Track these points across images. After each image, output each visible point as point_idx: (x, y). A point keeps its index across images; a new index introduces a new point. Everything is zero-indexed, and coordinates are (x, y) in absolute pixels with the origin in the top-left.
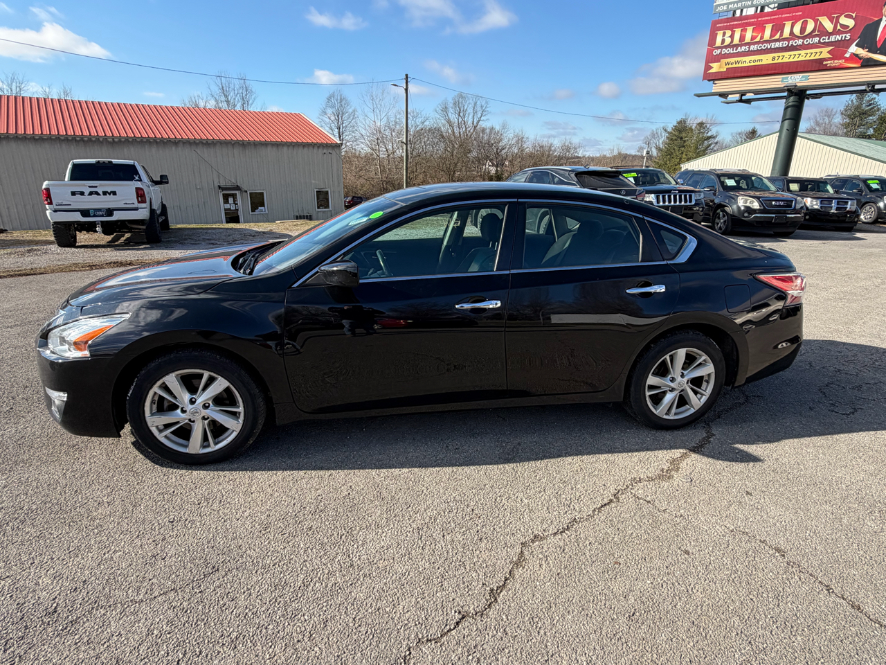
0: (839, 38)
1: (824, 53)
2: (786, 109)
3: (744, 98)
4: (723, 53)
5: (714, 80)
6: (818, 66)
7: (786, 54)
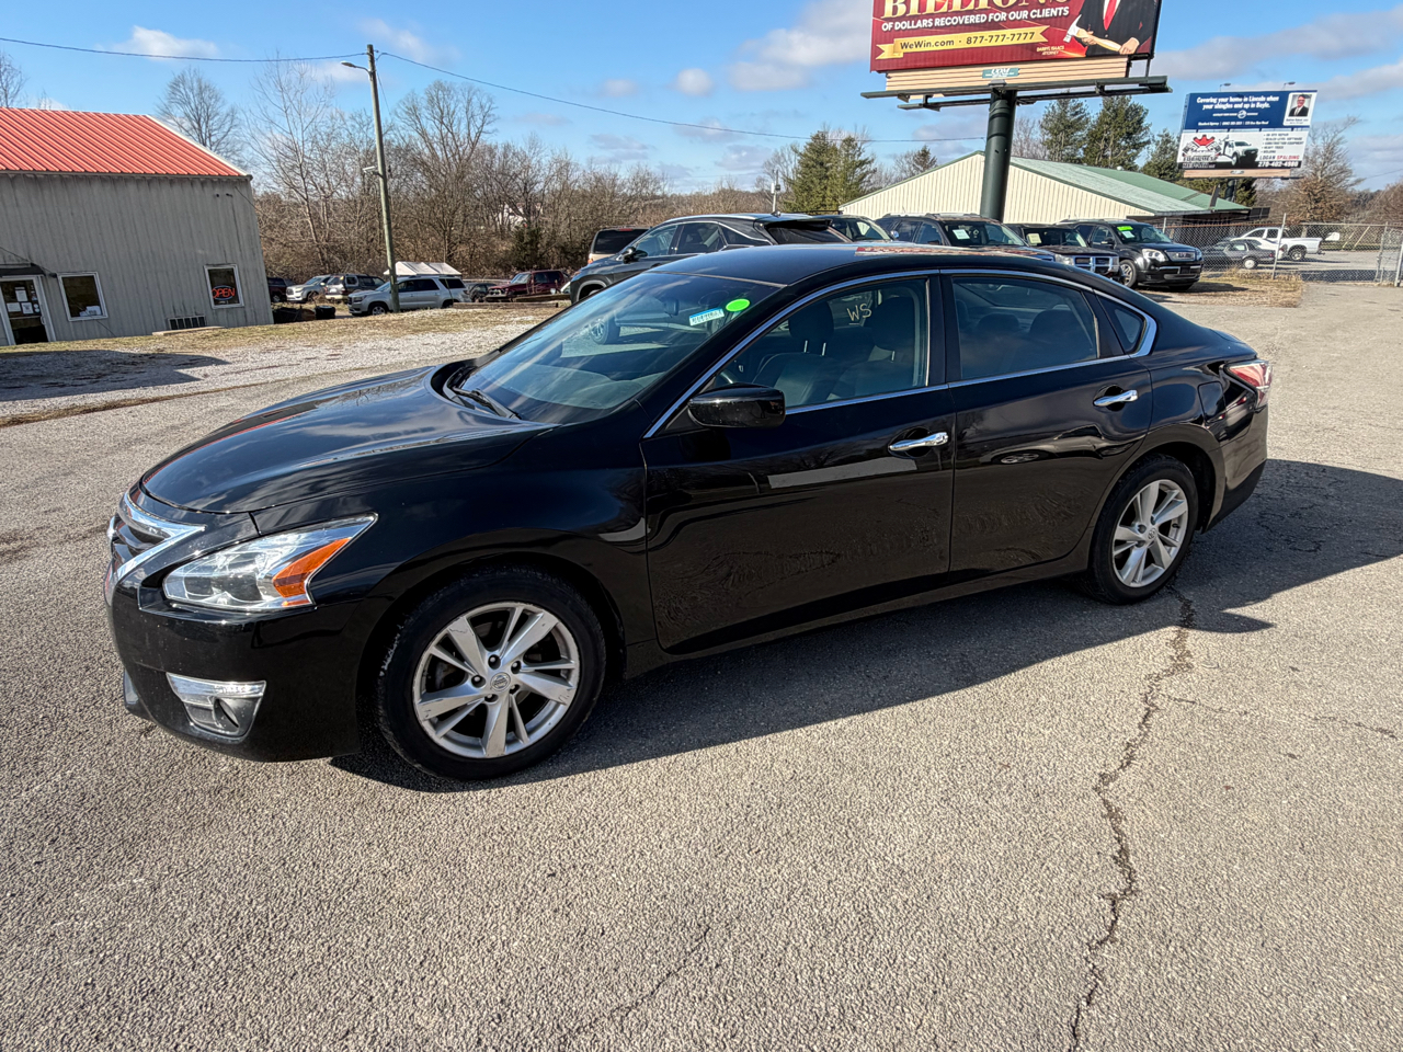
0: (1054, 12)
1: (1036, 35)
2: (992, 118)
3: (930, 100)
4: (896, 28)
5: (886, 71)
6: (1028, 54)
7: (986, 34)
